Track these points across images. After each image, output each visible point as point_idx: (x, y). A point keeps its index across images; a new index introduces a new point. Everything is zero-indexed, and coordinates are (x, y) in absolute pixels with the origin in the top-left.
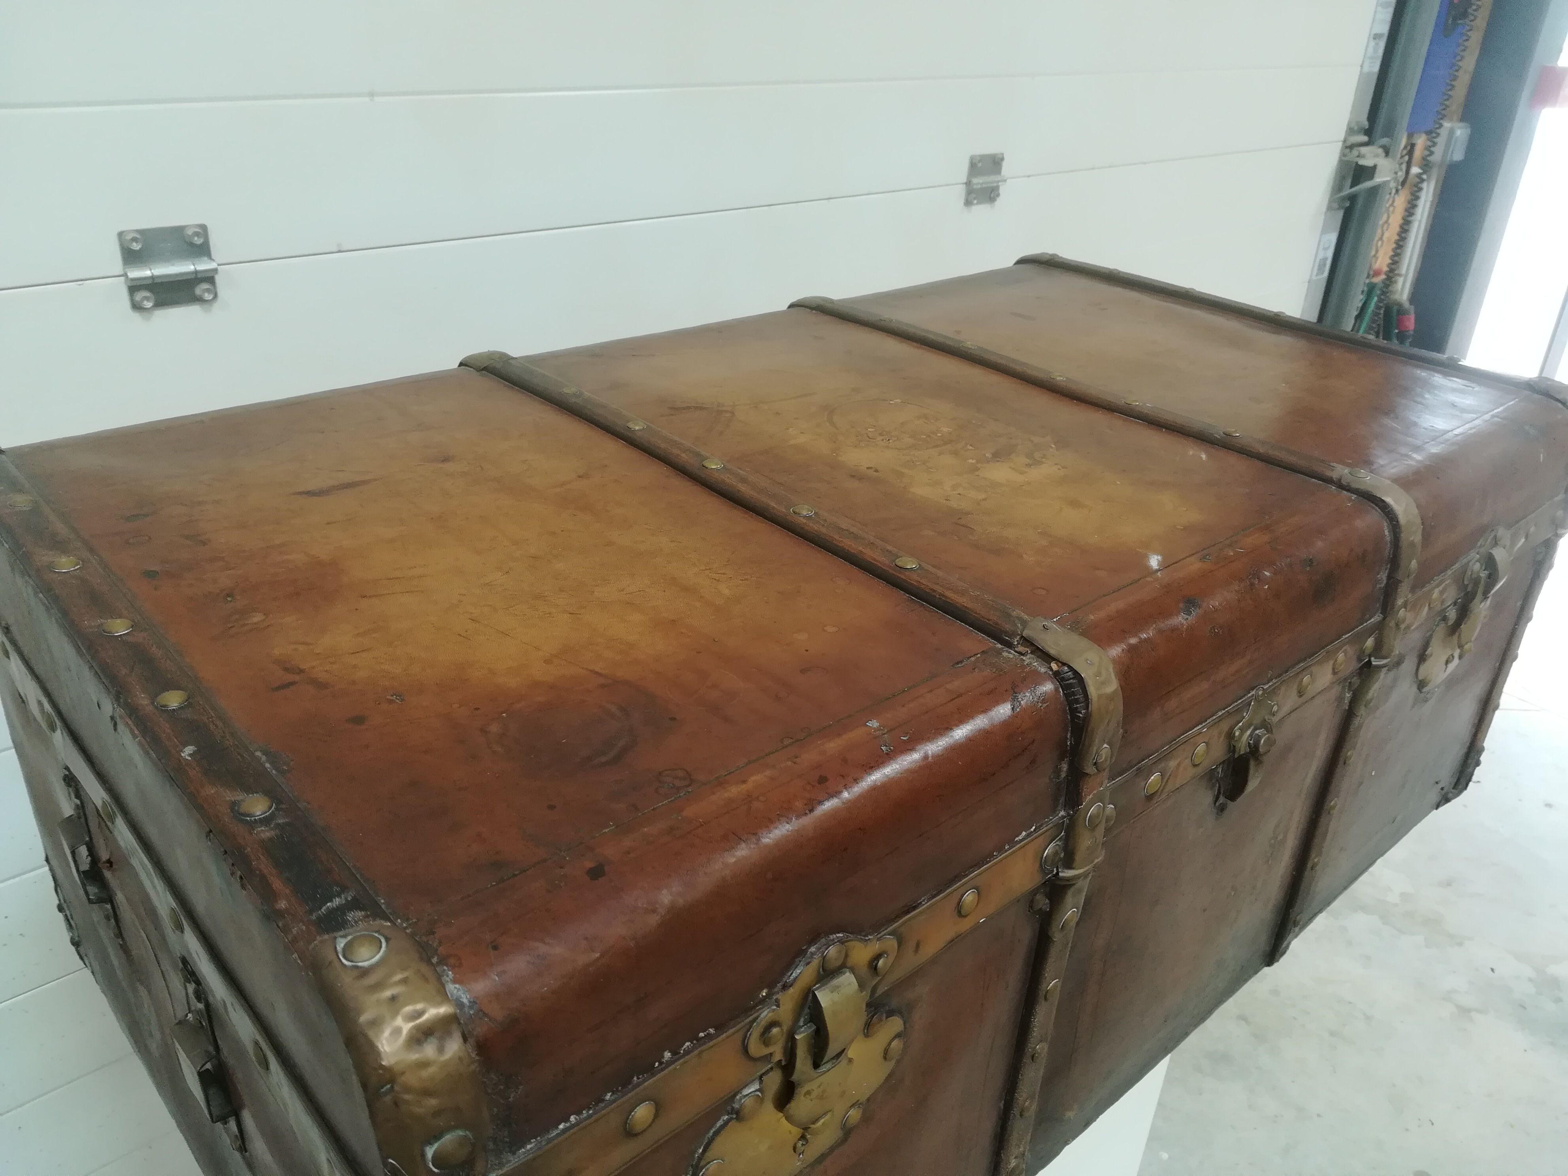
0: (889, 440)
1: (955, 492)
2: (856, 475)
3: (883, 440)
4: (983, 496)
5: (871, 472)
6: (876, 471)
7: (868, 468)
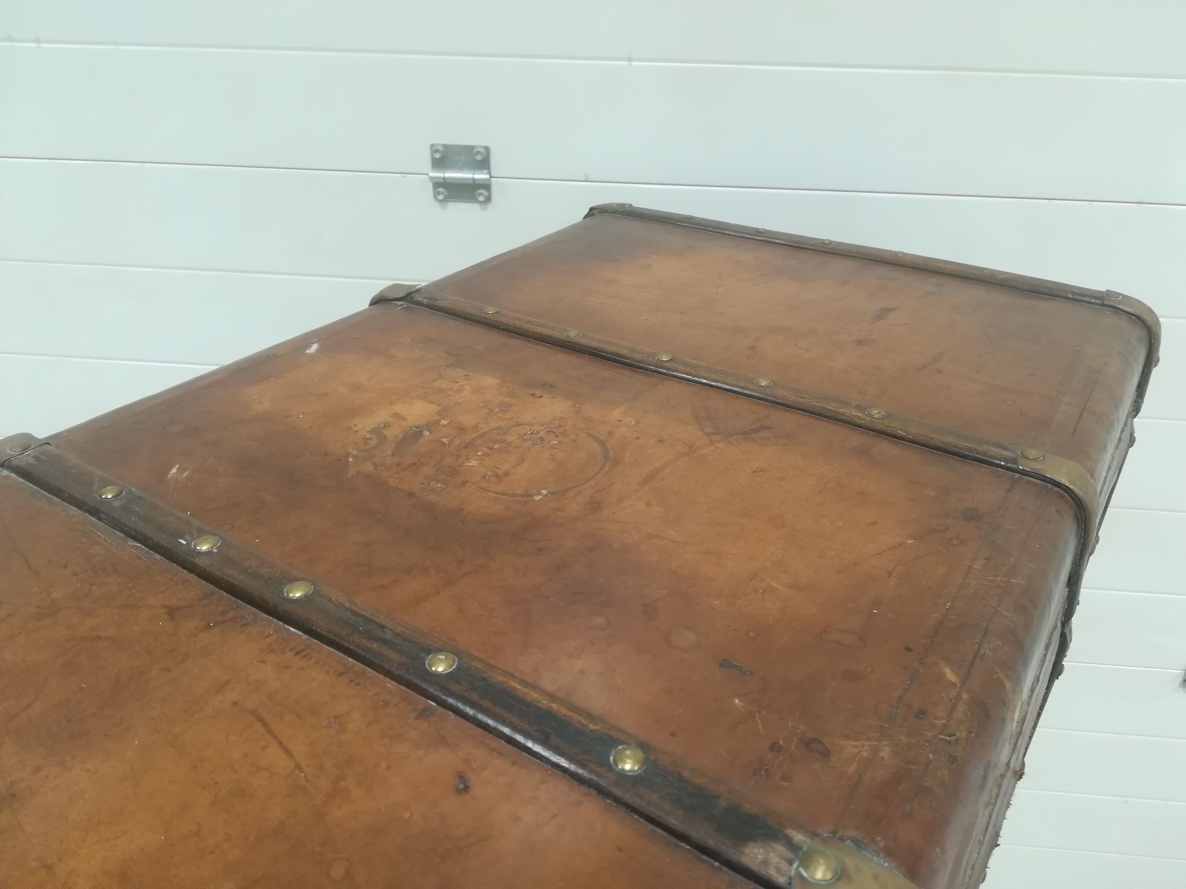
0: (532, 433)
1: (461, 384)
2: (549, 387)
3: (538, 432)
4: (436, 384)
5: (538, 393)
6: (533, 395)
7: (541, 397)
